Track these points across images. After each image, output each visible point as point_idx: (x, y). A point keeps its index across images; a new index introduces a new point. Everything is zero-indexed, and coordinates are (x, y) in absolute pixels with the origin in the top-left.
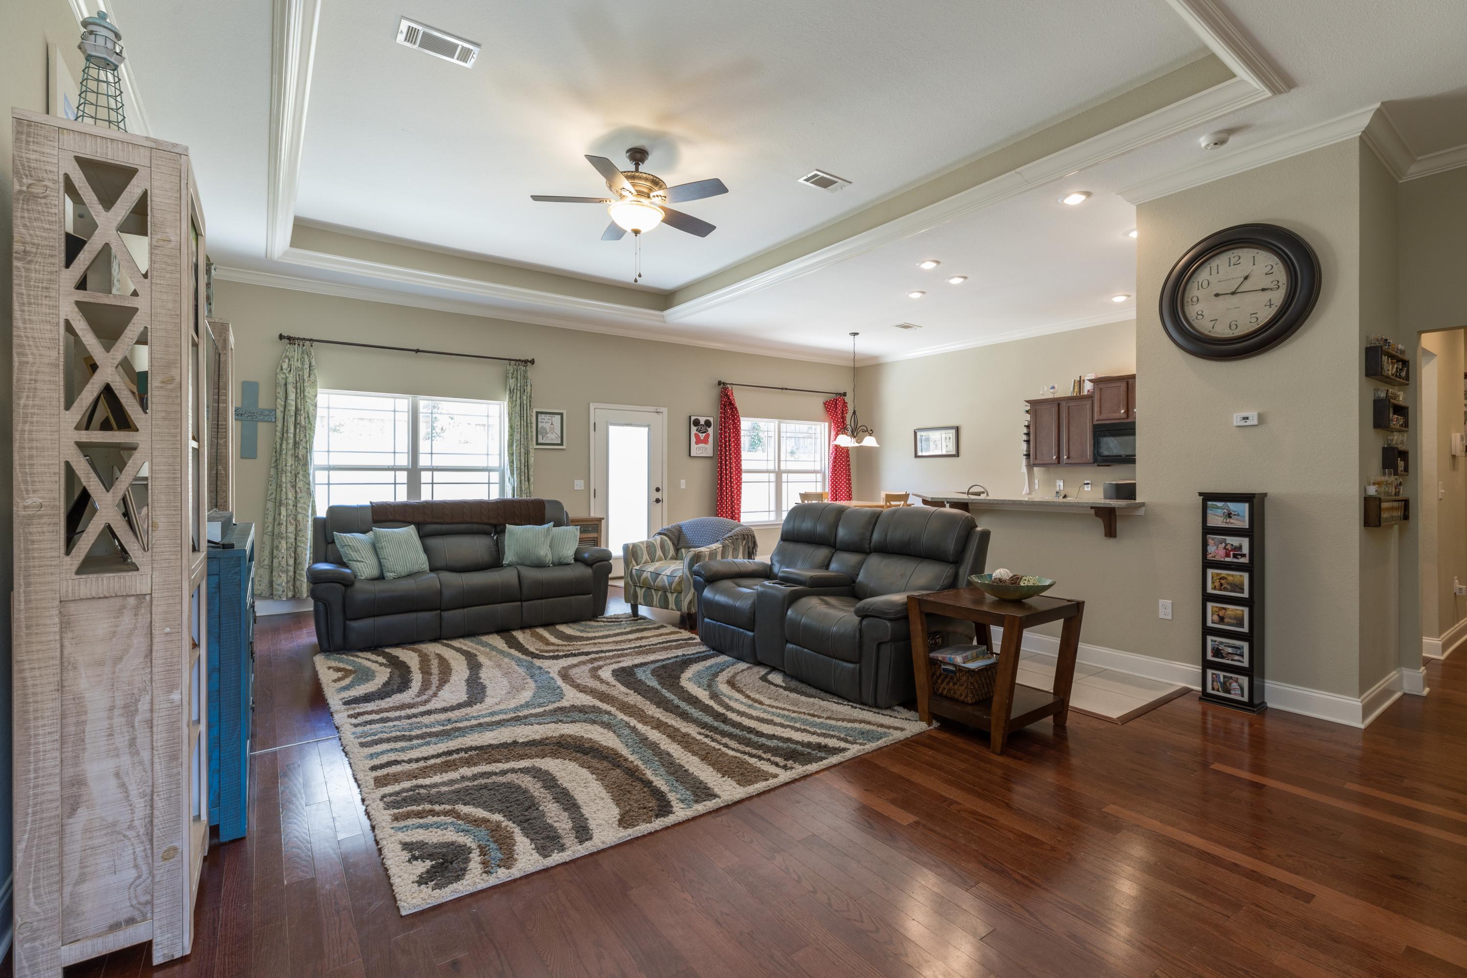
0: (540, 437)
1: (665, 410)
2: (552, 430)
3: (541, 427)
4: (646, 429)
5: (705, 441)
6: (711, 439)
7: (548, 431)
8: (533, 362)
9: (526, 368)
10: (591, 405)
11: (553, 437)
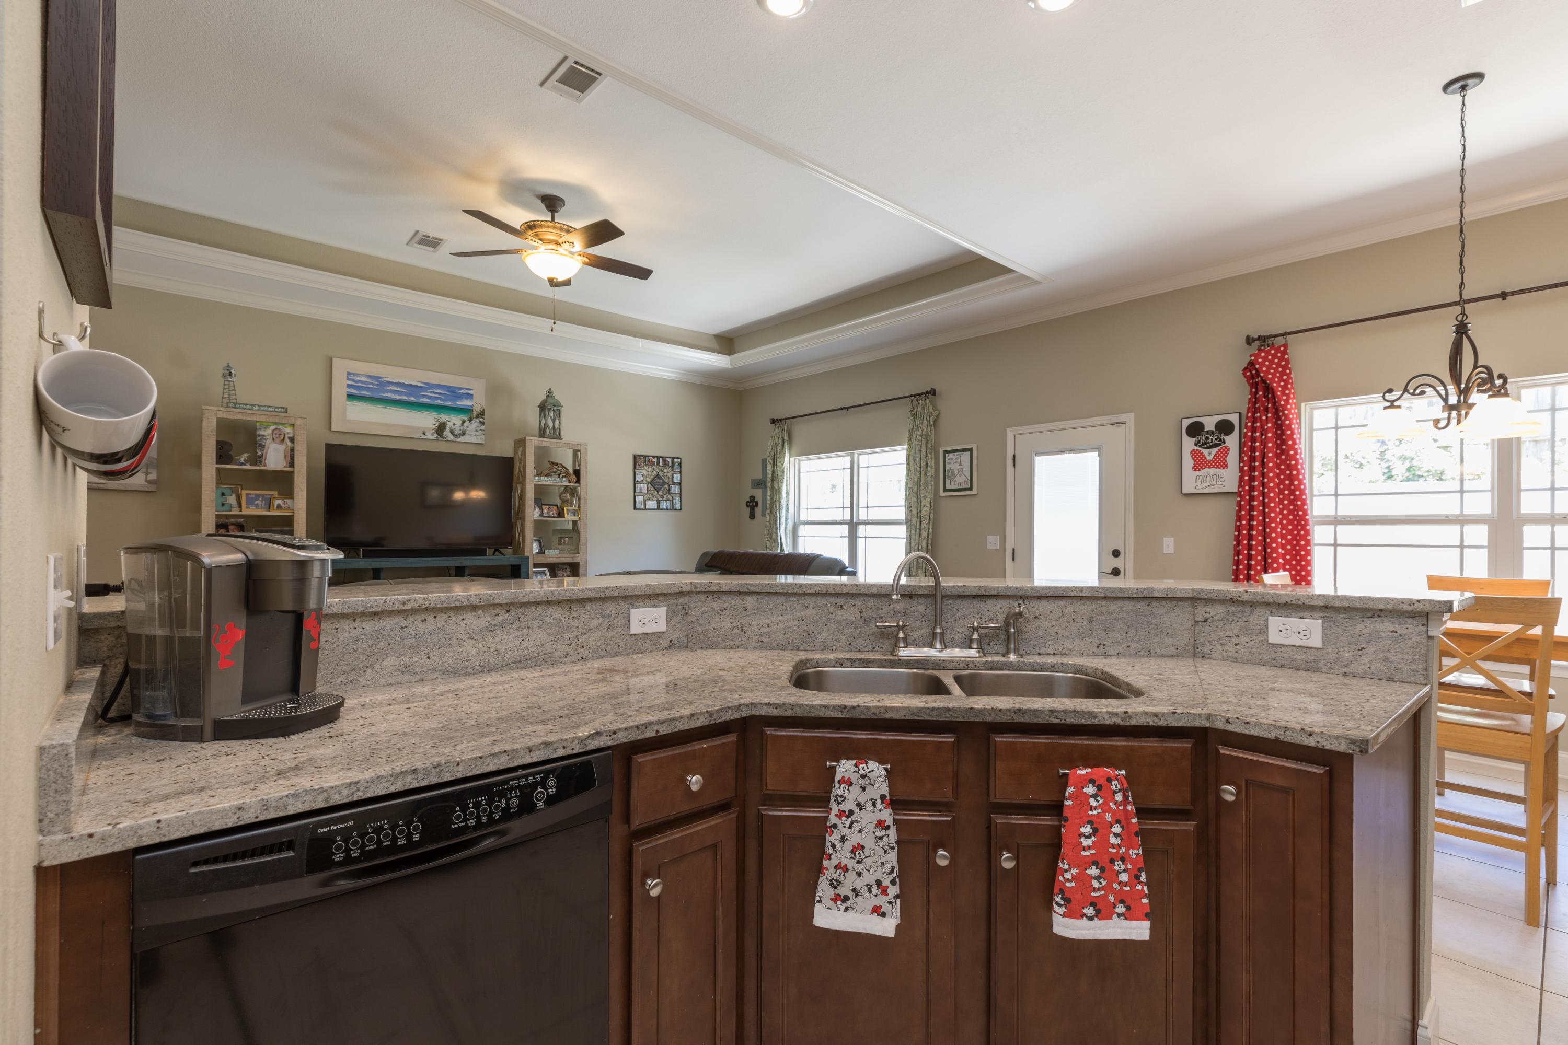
0: (947, 481)
1: (1130, 418)
2: (960, 470)
4: (1096, 453)
5: (1220, 462)
6: (1233, 458)
7: (956, 473)
8: (933, 392)
9: (927, 401)
10: (1008, 431)
11: (961, 481)
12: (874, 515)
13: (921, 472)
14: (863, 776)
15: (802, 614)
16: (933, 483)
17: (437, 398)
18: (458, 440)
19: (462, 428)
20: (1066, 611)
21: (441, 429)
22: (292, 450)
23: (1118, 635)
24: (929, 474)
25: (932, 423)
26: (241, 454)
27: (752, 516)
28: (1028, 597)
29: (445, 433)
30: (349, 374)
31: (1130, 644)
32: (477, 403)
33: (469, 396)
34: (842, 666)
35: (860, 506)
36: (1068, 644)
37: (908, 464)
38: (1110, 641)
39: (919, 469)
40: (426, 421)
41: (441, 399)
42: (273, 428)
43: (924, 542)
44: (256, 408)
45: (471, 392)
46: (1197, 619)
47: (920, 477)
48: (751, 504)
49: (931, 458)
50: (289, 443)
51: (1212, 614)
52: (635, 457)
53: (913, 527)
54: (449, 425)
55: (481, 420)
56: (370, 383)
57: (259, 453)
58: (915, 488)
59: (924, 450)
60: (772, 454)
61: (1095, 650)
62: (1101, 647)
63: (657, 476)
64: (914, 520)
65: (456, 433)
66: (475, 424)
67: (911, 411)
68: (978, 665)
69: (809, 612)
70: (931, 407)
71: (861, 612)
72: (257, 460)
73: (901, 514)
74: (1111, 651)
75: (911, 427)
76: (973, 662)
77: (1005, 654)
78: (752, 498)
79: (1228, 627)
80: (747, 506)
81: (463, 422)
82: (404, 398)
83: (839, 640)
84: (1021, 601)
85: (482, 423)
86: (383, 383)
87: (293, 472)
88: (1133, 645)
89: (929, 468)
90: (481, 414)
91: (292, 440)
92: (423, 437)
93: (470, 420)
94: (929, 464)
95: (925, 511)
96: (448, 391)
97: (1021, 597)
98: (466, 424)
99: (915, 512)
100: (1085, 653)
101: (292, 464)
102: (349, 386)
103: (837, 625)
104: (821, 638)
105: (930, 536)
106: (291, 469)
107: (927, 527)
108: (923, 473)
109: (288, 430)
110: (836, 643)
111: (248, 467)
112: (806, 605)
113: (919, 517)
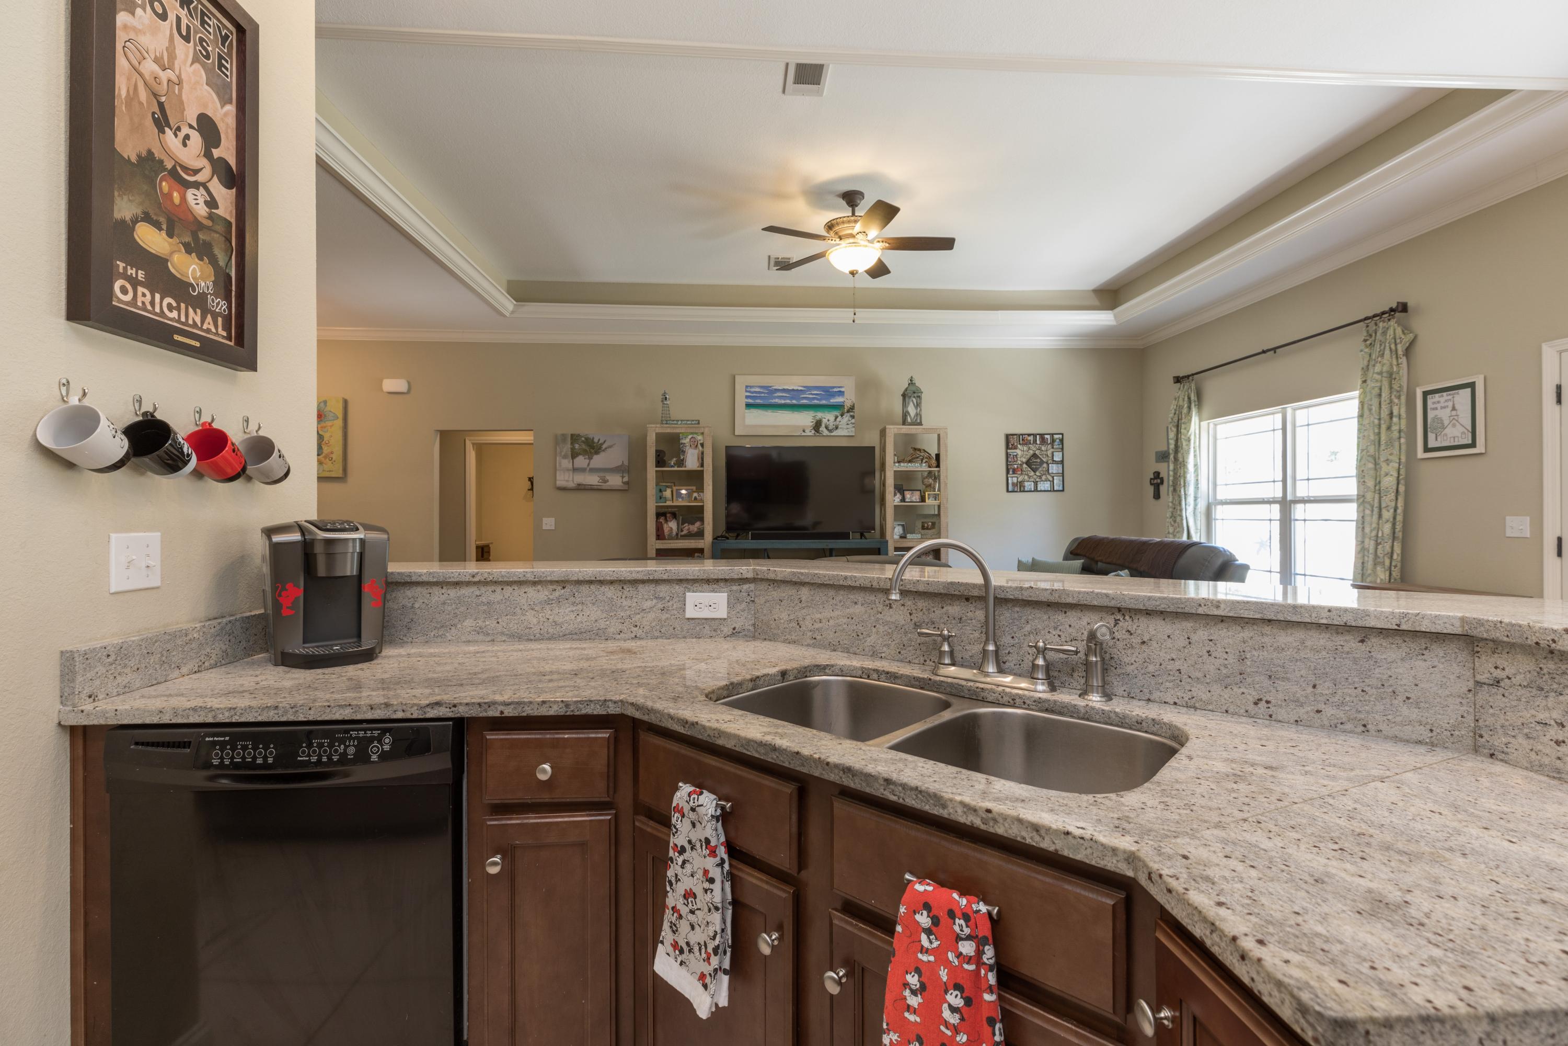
0: (1431, 436)
2: (1454, 419)
3: (1433, 419)
7: (1446, 422)
8: (1403, 308)
9: (1392, 323)
10: (1545, 348)
11: (1457, 433)
12: (1316, 490)
13: (1380, 425)
14: (693, 810)
15: (851, 610)
16: (1403, 440)
17: (814, 399)
18: (832, 434)
19: (835, 423)
20: (1194, 638)
21: (817, 425)
22: (703, 453)
23: (1295, 688)
24: (1395, 428)
25: (1400, 352)
26: (671, 459)
27: (1157, 496)
28: (1130, 610)
29: (821, 429)
30: (747, 387)
31: (1321, 706)
32: (848, 399)
33: (841, 393)
34: (868, 677)
35: (1298, 477)
36: (1200, 692)
37: (1361, 416)
38: (1281, 696)
39: (1376, 422)
40: (805, 419)
41: (817, 399)
42: (690, 437)
43: (1387, 528)
44: (680, 422)
45: (842, 389)
46: (1479, 678)
47: (1379, 433)
48: (1156, 481)
49: (1399, 405)
50: (700, 448)
51: (1509, 671)
52: (1008, 437)
53: (1368, 506)
54: (825, 421)
55: (852, 414)
56: (762, 393)
57: (682, 458)
58: (1372, 450)
59: (1385, 395)
60: (1176, 420)
61: (1251, 707)
62: (1262, 704)
63: (1035, 456)
64: (1369, 496)
65: (830, 428)
66: (846, 418)
67: (1365, 341)
68: (1028, 702)
69: (858, 609)
70: (1399, 331)
71: (911, 614)
72: (681, 463)
73: (1351, 488)
74: (1282, 714)
75: (1366, 363)
76: (1020, 697)
77: (1083, 694)
78: (1157, 475)
79: (1539, 701)
80: (1151, 484)
81: (836, 417)
82: (788, 401)
83: (888, 646)
84: (1119, 616)
85: (853, 417)
86: (771, 391)
87: (703, 471)
88: (1329, 711)
89: (1395, 420)
90: (852, 409)
91: (702, 445)
92: (803, 434)
93: (842, 415)
94: (1395, 412)
95: (1389, 482)
96: (823, 391)
97: (1119, 610)
98: (838, 419)
99: (1370, 483)
100: (1231, 710)
101: (702, 465)
102: (747, 397)
103: (886, 628)
104: (870, 641)
105: (1399, 518)
106: (701, 469)
107: (1393, 504)
108: (1384, 427)
109: (700, 438)
110: (885, 649)
111: (676, 469)
112: (855, 600)
113: (1378, 489)
